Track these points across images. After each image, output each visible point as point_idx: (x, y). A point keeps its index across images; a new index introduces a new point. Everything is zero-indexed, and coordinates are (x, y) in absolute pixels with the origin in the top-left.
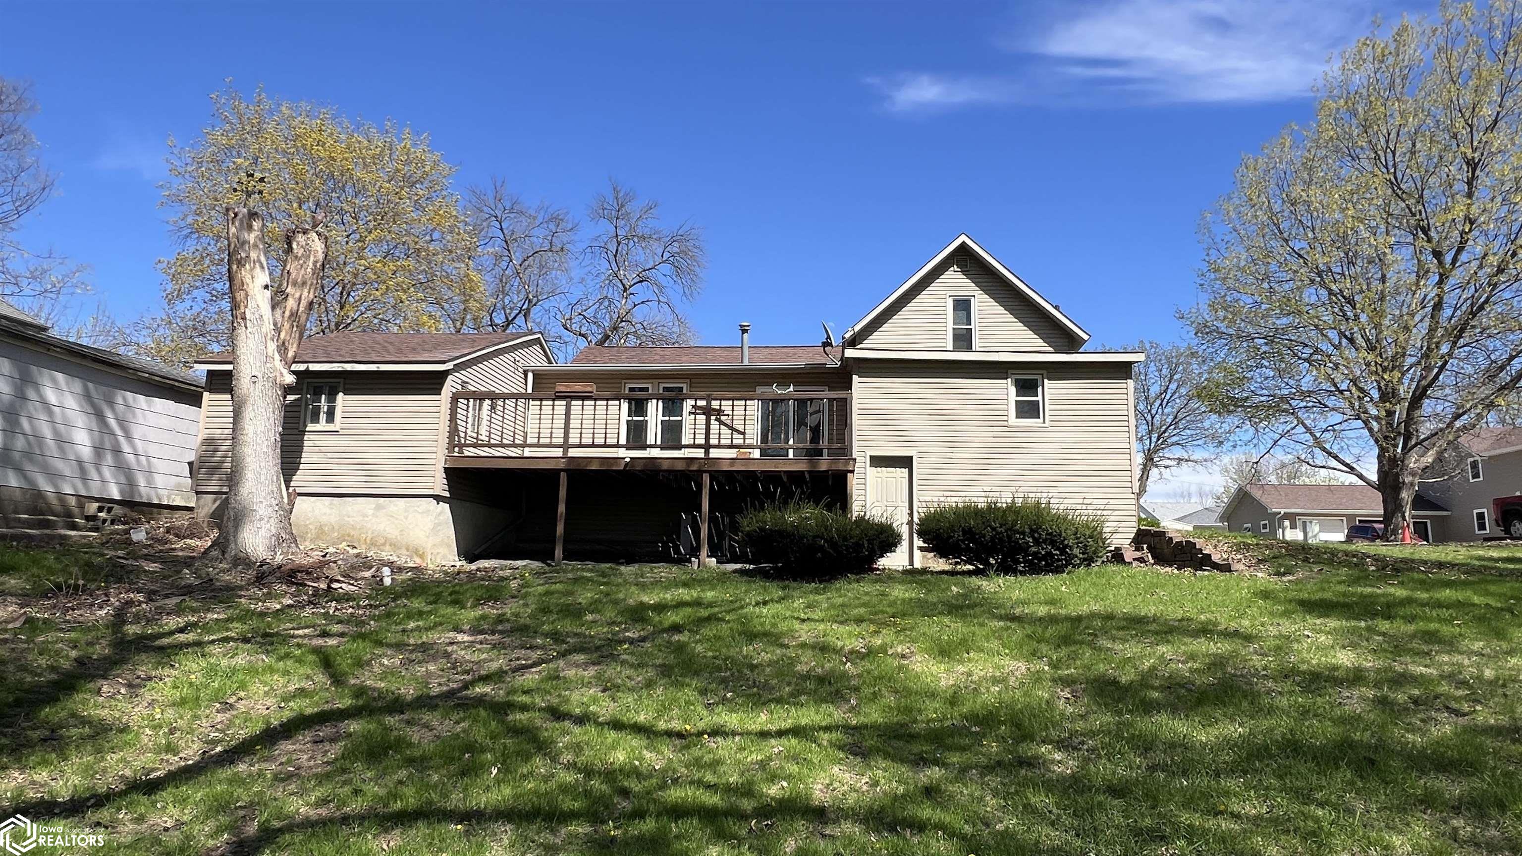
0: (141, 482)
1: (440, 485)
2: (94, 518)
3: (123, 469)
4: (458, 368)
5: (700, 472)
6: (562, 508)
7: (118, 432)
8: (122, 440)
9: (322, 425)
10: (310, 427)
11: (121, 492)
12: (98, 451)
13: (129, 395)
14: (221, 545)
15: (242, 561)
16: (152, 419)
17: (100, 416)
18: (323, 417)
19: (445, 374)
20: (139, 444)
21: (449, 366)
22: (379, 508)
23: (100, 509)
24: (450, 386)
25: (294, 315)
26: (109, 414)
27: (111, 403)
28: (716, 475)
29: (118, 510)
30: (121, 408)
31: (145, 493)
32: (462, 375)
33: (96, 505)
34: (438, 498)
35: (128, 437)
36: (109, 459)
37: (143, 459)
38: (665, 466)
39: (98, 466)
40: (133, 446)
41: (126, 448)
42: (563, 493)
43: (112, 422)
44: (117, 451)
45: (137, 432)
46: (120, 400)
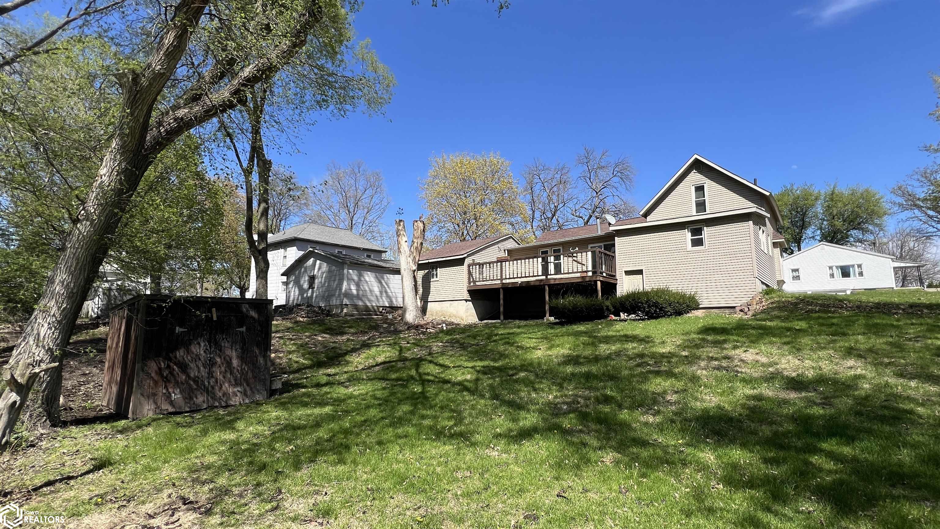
0: (394, 301)
1: (467, 296)
2: (381, 312)
3: (388, 296)
4: (468, 256)
5: (544, 285)
6: (502, 302)
7: (386, 286)
8: (387, 289)
9: (435, 279)
10: (432, 280)
11: (389, 304)
12: (381, 292)
13: (388, 275)
14: (402, 319)
15: (406, 323)
16: (395, 282)
17: (380, 282)
18: (435, 277)
19: (464, 258)
20: (392, 289)
21: (466, 255)
22: (451, 304)
23: (383, 309)
24: (467, 261)
25: (417, 248)
26: (383, 282)
27: (383, 279)
28: (549, 286)
29: (388, 309)
30: (386, 279)
31: (395, 304)
32: (472, 257)
33: (381, 308)
34: (466, 301)
35: (389, 287)
36: (384, 294)
37: (394, 294)
38: (532, 284)
39: (381, 297)
40: (390, 290)
41: (389, 291)
42: (501, 296)
43: (384, 284)
44: (386, 292)
45: (391, 286)
46: (385, 277)
